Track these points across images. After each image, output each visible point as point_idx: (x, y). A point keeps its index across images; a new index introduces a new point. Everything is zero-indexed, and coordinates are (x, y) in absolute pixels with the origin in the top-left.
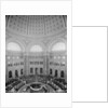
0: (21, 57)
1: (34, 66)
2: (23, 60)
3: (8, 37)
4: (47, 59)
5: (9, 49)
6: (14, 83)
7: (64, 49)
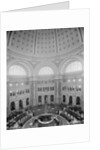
0: (27, 83)
1: (43, 94)
2: (28, 87)
3: (10, 59)
4: (60, 83)
5: (11, 73)
6: (17, 117)
7: (80, 69)
